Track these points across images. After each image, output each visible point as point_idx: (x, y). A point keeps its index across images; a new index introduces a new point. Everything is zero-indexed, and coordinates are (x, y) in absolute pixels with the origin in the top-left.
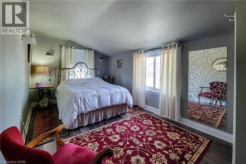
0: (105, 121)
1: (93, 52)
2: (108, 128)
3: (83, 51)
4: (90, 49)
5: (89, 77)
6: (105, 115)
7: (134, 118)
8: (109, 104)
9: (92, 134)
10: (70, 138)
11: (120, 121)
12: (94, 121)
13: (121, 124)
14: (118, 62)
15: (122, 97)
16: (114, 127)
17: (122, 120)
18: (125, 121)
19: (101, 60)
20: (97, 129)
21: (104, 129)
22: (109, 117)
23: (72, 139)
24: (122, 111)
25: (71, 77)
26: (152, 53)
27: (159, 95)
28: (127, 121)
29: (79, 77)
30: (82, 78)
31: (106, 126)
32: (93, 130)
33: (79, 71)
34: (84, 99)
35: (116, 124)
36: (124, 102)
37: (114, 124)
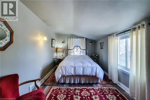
0: (80, 84)
1: (85, 39)
2: (78, 89)
3: (79, 39)
4: (83, 38)
5: (82, 54)
6: (80, 80)
7: (101, 89)
8: (81, 73)
9: (68, 89)
10: (57, 87)
11: (89, 88)
12: (72, 82)
13: (88, 90)
14: (101, 45)
15: (92, 70)
16: (81, 91)
17: (91, 88)
18: (93, 89)
19: (91, 44)
20: (72, 88)
21: (75, 89)
22: (83, 82)
23: (57, 88)
24: (94, 81)
25: (72, 54)
26: (123, 35)
27: (129, 75)
28: (94, 90)
29: (76, 54)
30: (78, 55)
31: (77, 88)
32: (70, 87)
33: (76, 50)
34: (66, 67)
35: (85, 89)
36: (94, 74)
37: (83, 89)
